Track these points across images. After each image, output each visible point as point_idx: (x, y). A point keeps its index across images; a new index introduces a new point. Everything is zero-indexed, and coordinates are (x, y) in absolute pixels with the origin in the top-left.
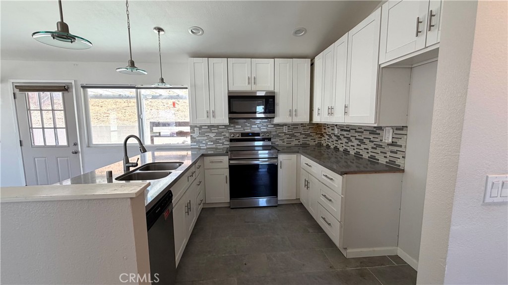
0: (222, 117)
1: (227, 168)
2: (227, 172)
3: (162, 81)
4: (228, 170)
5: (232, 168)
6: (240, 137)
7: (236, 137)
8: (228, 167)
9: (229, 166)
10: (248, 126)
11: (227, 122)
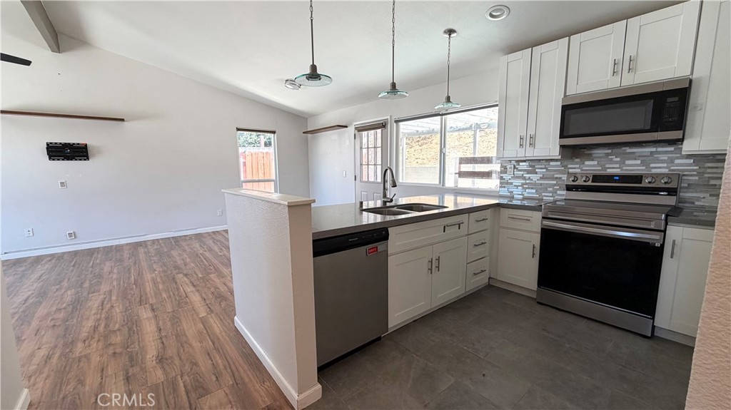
0: (549, 144)
1: (537, 233)
2: (536, 240)
3: (448, 99)
4: (540, 235)
5: (547, 234)
6: (589, 183)
7: (580, 182)
8: (540, 231)
9: (542, 229)
10: (616, 162)
11: (555, 152)
